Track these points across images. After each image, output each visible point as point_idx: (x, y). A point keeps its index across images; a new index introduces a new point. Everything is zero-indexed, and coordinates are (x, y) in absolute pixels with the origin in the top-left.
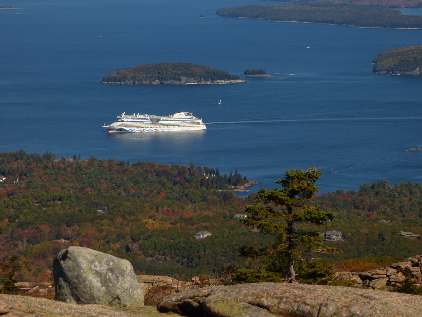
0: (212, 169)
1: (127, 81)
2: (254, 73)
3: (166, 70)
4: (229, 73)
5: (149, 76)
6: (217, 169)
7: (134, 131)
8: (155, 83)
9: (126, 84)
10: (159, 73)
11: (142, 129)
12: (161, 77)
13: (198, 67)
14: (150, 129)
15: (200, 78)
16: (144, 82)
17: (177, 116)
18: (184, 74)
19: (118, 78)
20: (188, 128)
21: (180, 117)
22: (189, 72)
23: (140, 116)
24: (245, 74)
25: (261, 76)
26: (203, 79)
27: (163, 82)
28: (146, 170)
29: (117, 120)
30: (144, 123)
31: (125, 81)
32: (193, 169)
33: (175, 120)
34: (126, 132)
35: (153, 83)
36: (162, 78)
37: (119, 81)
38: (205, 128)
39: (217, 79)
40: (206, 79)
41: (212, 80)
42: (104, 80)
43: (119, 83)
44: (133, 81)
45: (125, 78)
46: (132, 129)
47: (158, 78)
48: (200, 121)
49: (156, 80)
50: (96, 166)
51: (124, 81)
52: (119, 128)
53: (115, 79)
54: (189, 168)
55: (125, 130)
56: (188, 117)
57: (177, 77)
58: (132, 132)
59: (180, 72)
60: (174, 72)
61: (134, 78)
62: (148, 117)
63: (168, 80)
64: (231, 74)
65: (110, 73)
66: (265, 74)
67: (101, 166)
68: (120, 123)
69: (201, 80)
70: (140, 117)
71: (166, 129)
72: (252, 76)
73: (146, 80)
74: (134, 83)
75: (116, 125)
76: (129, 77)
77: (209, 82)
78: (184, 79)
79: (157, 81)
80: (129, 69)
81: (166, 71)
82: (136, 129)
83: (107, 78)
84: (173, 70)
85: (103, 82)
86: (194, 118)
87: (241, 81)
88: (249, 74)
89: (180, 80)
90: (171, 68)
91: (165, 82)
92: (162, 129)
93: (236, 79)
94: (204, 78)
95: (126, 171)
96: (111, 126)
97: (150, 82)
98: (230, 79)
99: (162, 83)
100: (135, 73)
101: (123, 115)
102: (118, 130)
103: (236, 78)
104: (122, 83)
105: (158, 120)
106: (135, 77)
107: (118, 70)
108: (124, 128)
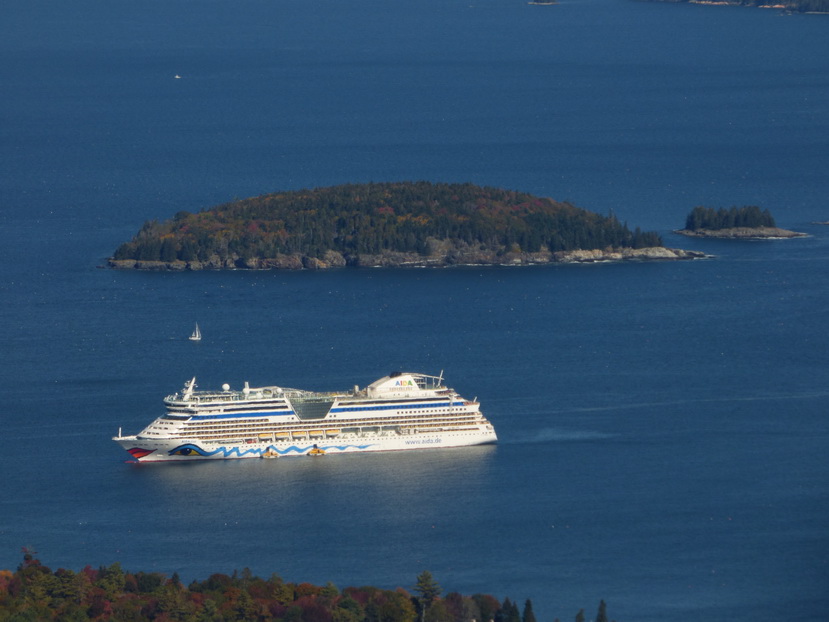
0: (507, 602)
1: (214, 259)
2: (725, 220)
3: (369, 212)
4: (622, 222)
5: (301, 235)
6: (528, 604)
7: (234, 455)
8: (323, 266)
9: (208, 270)
10: (342, 224)
11: (263, 446)
12: (350, 238)
13: (497, 196)
14: (291, 444)
15: (505, 241)
16: (281, 260)
17: (386, 388)
18: (441, 229)
19: (179, 247)
20: (433, 436)
21: (402, 395)
22: (461, 219)
23: (253, 395)
24: (690, 225)
25: (751, 231)
26: (516, 246)
27: (356, 260)
28: (240, 610)
29: (164, 412)
30: (272, 419)
31: (206, 258)
32: (428, 604)
33: (382, 405)
34: (205, 458)
35: (318, 262)
36: (353, 245)
37: (180, 258)
38: (493, 436)
39: (574, 247)
40: (530, 247)
41: (552, 248)
42: (121, 253)
43: (179, 265)
44: (236, 257)
45: (204, 245)
46: (229, 447)
47: (338, 245)
48: (474, 408)
49: (330, 254)
50: (39, 594)
51: (202, 257)
52: (180, 442)
53: (164, 251)
54: (415, 601)
55: (201, 452)
56: (431, 393)
57: (413, 238)
58: (225, 460)
59: (423, 221)
60: (401, 219)
61: (242, 244)
62: (285, 396)
63: (376, 250)
64: (631, 228)
65: (146, 227)
66: (770, 224)
67: (62, 595)
68: (180, 424)
69: (509, 249)
70: (252, 398)
71: (352, 443)
72: (718, 233)
73: (287, 251)
74: (240, 263)
75: (167, 433)
76: (223, 244)
77: (542, 257)
78: (440, 250)
79: (334, 258)
80: (225, 209)
81: (368, 218)
82: (243, 447)
83: (133, 246)
84: (398, 212)
85: (120, 263)
86: (454, 398)
87: (671, 254)
88: (705, 225)
89: (424, 251)
90: (388, 202)
91: (365, 259)
92: (335, 442)
93: (651, 245)
94: (521, 241)
95: (160, 611)
96: (143, 434)
97: (304, 260)
98: (625, 244)
99: (353, 265)
100: (247, 224)
101: (189, 392)
102: (173, 452)
103: (652, 241)
104: (195, 265)
105: (322, 409)
106: (244, 242)
107: (179, 216)
108: (198, 443)
